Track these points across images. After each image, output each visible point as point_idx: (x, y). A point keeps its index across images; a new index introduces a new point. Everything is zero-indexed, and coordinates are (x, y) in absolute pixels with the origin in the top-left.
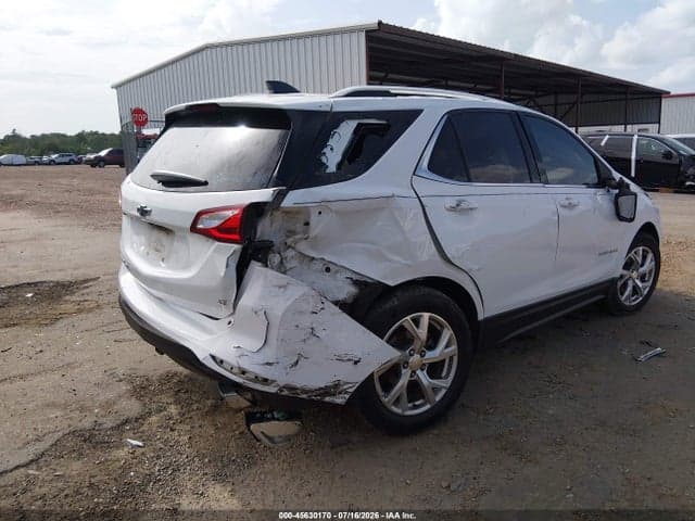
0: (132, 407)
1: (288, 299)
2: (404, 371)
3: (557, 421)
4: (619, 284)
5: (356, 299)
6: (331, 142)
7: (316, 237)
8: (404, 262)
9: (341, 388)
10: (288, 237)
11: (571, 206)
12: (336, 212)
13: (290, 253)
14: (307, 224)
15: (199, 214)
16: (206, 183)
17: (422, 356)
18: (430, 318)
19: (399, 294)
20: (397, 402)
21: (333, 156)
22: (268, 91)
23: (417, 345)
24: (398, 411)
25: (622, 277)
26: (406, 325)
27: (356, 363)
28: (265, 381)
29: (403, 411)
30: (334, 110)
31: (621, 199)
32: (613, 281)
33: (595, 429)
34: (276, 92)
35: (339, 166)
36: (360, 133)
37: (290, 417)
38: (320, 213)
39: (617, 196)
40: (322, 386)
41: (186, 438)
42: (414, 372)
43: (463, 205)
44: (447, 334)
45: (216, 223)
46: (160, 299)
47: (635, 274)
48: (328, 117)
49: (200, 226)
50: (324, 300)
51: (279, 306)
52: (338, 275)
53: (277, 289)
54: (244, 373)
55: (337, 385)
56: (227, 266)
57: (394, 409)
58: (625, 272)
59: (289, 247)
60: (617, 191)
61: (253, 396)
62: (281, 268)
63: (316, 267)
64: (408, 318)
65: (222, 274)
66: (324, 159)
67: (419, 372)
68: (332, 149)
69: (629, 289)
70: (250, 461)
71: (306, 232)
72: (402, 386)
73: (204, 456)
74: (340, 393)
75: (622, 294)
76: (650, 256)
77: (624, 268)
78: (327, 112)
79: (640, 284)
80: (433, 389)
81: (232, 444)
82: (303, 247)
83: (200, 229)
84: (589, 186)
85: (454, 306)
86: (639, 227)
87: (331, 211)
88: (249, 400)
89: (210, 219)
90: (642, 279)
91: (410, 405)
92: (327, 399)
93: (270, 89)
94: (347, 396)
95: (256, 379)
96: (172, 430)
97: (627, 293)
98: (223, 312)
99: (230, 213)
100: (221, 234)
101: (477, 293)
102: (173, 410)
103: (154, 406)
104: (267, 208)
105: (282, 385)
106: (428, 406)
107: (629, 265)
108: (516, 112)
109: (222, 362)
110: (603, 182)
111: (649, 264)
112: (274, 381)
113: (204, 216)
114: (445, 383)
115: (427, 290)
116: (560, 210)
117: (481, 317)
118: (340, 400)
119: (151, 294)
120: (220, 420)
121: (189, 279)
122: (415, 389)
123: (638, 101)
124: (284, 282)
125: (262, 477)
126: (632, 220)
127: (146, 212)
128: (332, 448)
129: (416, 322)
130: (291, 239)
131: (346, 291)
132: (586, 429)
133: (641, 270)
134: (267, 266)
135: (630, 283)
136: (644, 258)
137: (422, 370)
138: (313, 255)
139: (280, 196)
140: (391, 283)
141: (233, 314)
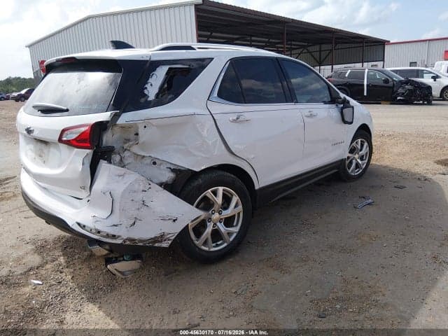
0: (35, 260)
1: (125, 183)
2: (208, 224)
3: (304, 247)
4: (347, 162)
5: (175, 181)
6: (150, 80)
7: (143, 143)
8: (204, 155)
9: (165, 238)
10: (125, 143)
11: (311, 116)
12: (157, 126)
13: (127, 154)
14: (137, 134)
15: (63, 131)
16: (67, 110)
17: (220, 214)
18: (224, 190)
19: (203, 176)
20: (205, 243)
21: (152, 89)
22: (112, 48)
23: (216, 207)
24: (206, 249)
25: (348, 158)
26: (208, 195)
27: (174, 221)
28: (114, 237)
29: (209, 248)
30: (152, 59)
31: (345, 110)
32: (343, 161)
33: (327, 251)
34: (117, 48)
35: (157, 95)
36: (171, 74)
37: (133, 258)
38: (145, 127)
39: (342, 109)
40: (153, 237)
41: (70, 277)
42: (215, 224)
43: (241, 119)
44: (235, 199)
45: (74, 136)
46: (45, 188)
47: (357, 156)
48: (148, 65)
49: (64, 139)
50: (150, 183)
51: (119, 188)
52: (162, 166)
53: (117, 177)
54: (99, 232)
55: (162, 236)
56: (83, 164)
57: (203, 248)
58: (350, 155)
59: (126, 150)
60: (342, 105)
61: (110, 247)
62: (122, 164)
63: (146, 162)
64: (209, 190)
65: (80, 169)
66: (146, 92)
67: (218, 224)
68: (151, 85)
69: (354, 165)
70: (112, 288)
71: (137, 140)
72: (208, 233)
73: (82, 287)
74: (165, 240)
75: (349, 169)
76: (366, 144)
77: (349, 153)
78: (147, 61)
79: (360, 162)
80: (228, 233)
81: (101, 278)
82: (135, 149)
83: (65, 141)
84: (325, 103)
85: (239, 182)
86: (358, 127)
87: (153, 125)
88: (107, 250)
89: (71, 133)
90: (362, 158)
91: (214, 244)
92: (156, 245)
93: (113, 46)
94: (170, 242)
95: (108, 236)
96: (61, 272)
97: (352, 168)
98: (83, 194)
99: (83, 129)
100: (78, 143)
101: (253, 173)
102: (62, 260)
103: (49, 258)
104: (108, 125)
105: (125, 238)
106: (225, 245)
107: (352, 151)
108: (277, 58)
109: (84, 226)
110: (334, 100)
111: (365, 150)
112: (119, 236)
113: (66, 132)
114: (235, 230)
115: (221, 173)
116: (305, 118)
117: (257, 187)
118: (165, 245)
119: (40, 186)
120: (94, 264)
121: (60, 174)
122: (216, 235)
123: (370, 47)
124: (123, 173)
125: (120, 297)
126: (351, 123)
127: (31, 131)
128: (166, 275)
129: (215, 193)
130: (127, 145)
131: (168, 176)
132: (322, 250)
133: (360, 153)
134: (110, 163)
135: (354, 161)
136: (362, 145)
137: (220, 222)
138: (143, 154)
139: (116, 117)
140: (197, 169)
141: (90, 195)
